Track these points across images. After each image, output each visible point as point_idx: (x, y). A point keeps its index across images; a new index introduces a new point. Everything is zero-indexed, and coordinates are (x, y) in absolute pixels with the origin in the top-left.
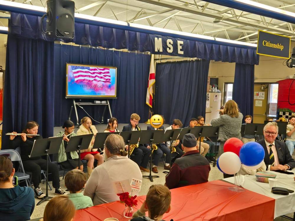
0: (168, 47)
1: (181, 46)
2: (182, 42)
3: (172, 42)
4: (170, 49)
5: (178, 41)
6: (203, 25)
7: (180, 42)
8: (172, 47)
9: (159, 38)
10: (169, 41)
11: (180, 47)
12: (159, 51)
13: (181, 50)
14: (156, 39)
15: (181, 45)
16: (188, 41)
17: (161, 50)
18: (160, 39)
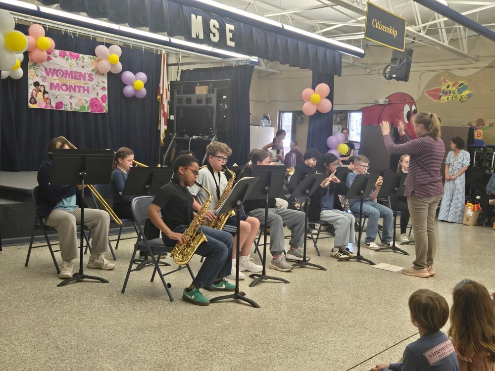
0: (212, 33)
1: (231, 34)
2: (232, 27)
3: (217, 25)
4: (214, 35)
5: (227, 24)
6: (257, 7)
7: (229, 27)
8: (218, 33)
9: (198, 16)
10: (213, 22)
11: (229, 35)
12: (197, 37)
13: (231, 40)
14: (193, 16)
15: (231, 31)
16: (242, 25)
17: (201, 37)
18: (200, 18)
